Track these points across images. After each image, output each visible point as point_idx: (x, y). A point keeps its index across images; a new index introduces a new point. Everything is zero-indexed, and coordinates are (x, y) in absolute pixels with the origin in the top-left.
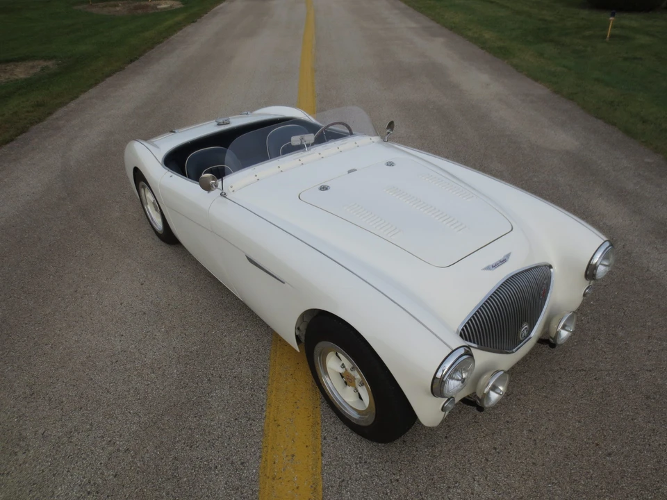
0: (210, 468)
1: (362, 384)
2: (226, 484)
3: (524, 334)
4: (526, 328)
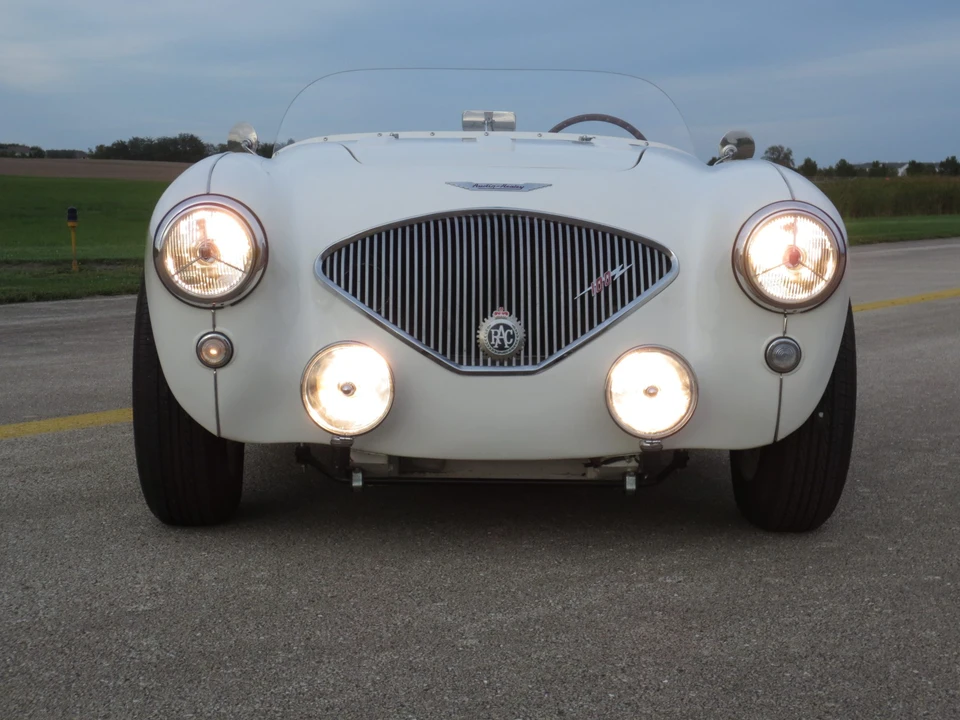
3: (498, 337)
4: (506, 327)
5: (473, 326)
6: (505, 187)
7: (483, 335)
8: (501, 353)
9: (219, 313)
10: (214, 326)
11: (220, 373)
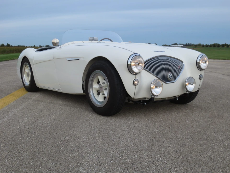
1: (106, 89)
3: (170, 77)
4: (171, 75)
5: (167, 75)
6: (160, 52)
7: (168, 76)
8: (171, 79)
9: (136, 75)
10: (136, 78)
11: (136, 86)
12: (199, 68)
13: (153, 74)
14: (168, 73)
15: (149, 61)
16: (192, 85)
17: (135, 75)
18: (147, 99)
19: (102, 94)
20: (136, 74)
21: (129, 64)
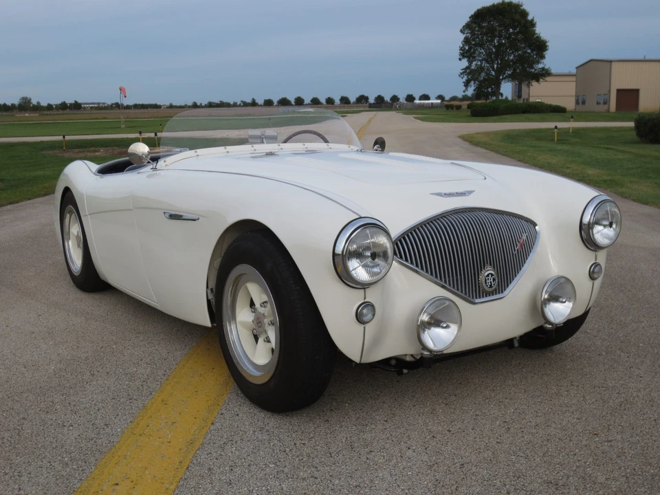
0: (64, 426)
1: (272, 323)
2: (79, 435)
3: (489, 281)
4: (492, 275)
5: (477, 276)
6: (458, 194)
7: (482, 278)
8: (491, 290)
9: (366, 290)
10: (365, 298)
11: (367, 326)
12: (589, 242)
13: (428, 275)
14: (483, 267)
15: (415, 231)
16: (565, 302)
17: (364, 288)
18: (408, 359)
19: (265, 341)
20: (364, 286)
21: (339, 255)
